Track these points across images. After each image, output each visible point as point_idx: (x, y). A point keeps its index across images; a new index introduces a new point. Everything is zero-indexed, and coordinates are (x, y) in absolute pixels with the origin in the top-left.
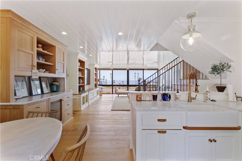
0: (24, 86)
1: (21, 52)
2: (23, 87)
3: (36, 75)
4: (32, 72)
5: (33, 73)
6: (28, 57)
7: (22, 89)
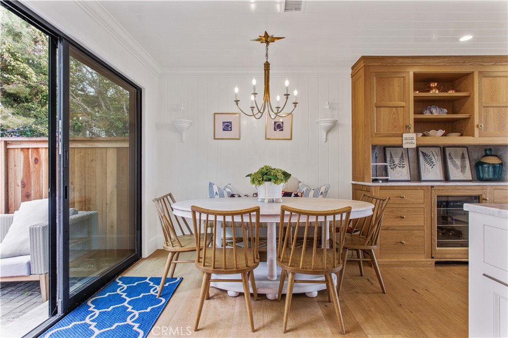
0: (403, 163)
1: (382, 108)
2: (401, 165)
3: (412, 143)
4: (402, 137)
5: (404, 139)
6: (394, 114)
7: (400, 167)
